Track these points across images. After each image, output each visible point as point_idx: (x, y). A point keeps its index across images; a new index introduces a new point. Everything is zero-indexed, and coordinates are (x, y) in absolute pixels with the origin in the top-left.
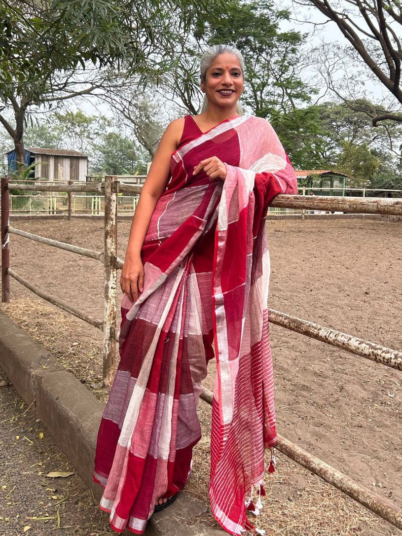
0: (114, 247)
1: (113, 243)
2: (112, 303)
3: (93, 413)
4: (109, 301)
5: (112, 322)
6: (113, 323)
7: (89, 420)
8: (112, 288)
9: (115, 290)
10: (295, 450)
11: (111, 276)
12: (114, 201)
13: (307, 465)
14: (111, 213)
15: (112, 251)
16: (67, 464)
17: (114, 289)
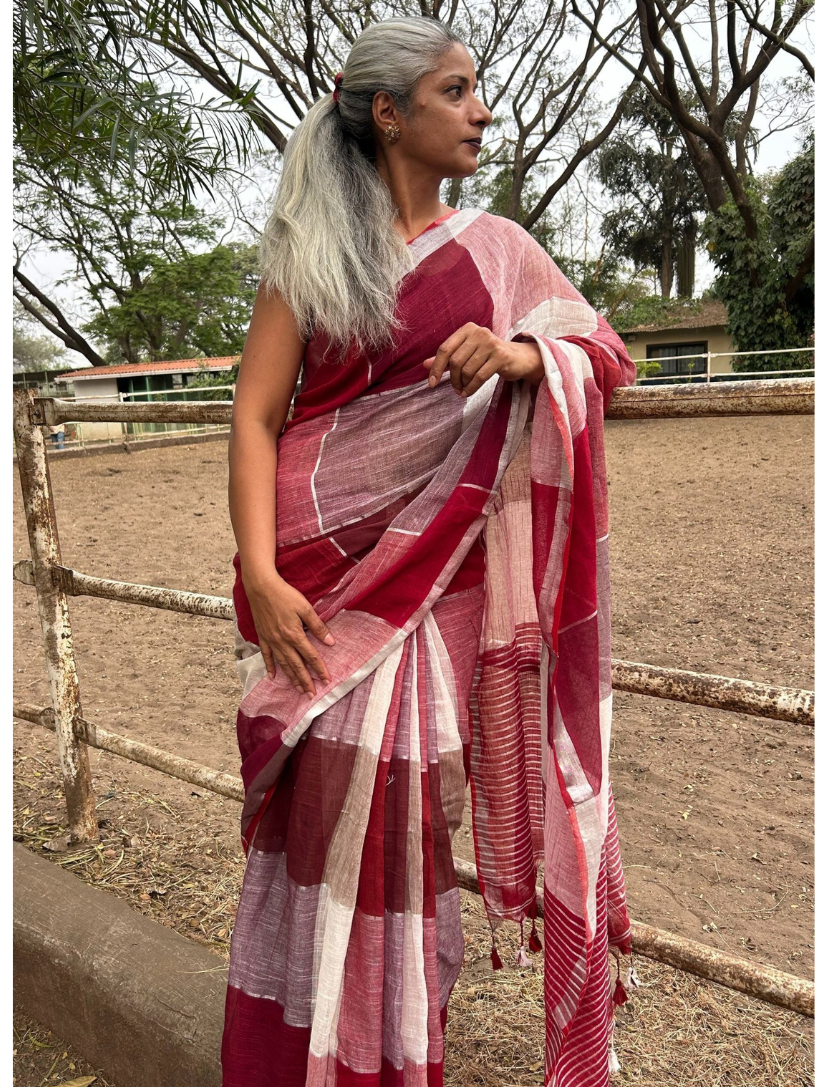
0: (55, 548)
1: (52, 540)
2: (68, 668)
3: (107, 928)
4: (61, 664)
5: (74, 707)
6: (76, 710)
7: (106, 948)
8: (63, 636)
9: (69, 639)
10: (703, 957)
11: (58, 610)
12: (39, 444)
13: (753, 989)
14: (37, 473)
15: (51, 556)
16: (66, 1054)
17: (68, 637)
